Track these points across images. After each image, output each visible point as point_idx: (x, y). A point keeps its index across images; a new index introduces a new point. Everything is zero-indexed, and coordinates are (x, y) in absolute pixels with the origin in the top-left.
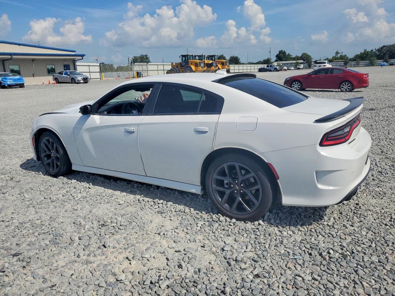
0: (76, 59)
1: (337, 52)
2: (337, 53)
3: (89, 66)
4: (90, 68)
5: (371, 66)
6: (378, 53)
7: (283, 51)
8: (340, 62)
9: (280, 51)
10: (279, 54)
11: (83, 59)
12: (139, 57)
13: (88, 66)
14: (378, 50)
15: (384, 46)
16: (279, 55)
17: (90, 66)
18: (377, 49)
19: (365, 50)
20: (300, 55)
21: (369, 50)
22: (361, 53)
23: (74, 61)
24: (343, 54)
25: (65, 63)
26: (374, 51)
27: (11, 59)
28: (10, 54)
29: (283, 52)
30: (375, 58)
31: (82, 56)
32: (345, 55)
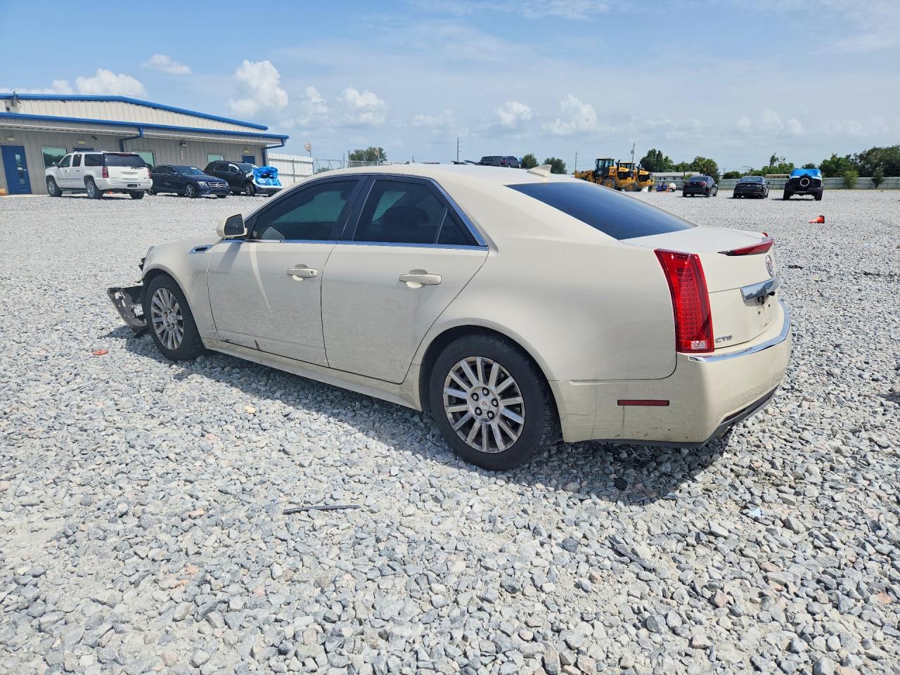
0: (268, 146)
1: (773, 157)
2: (773, 160)
3: (293, 161)
4: (295, 167)
5: (845, 188)
6: (860, 162)
7: (655, 151)
8: (779, 177)
9: (650, 152)
10: (647, 157)
11: (283, 145)
13: (290, 161)
14: (861, 157)
15: (874, 150)
16: (647, 159)
17: (295, 161)
18: (858, 154)
19: (834, 156)
20: (690, 161)
21: (842, 155)
22: (824, 162)
23: (263, 150)
24: (787, 162)
25: (246, 152)
26: (852, 157)
27: (140, 136)
28: (139, 127)
29: (657, 153)
30: (856, 173)
31: (283, 139)
32: (792, 165)
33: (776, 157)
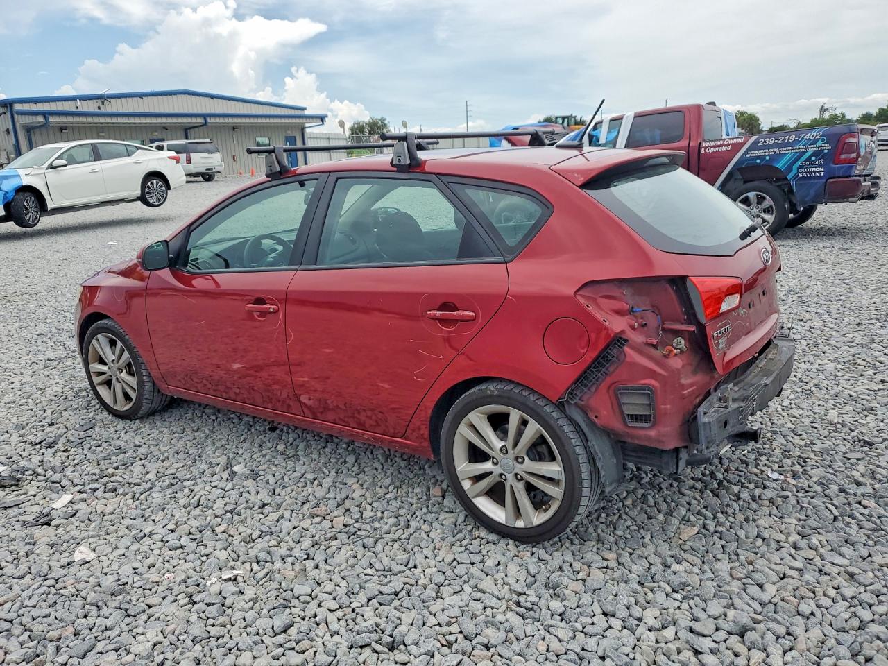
0: (307, 125)
2: (823, 110)
3: (328, 138)
11: (323, 124)
12: (366, 124)
17: (332, 139)
25: (288, 132)
27: (205, 124)
28: (205, 116)
31: (322, 118)
32: (843, 116)
33: (826, 107)
